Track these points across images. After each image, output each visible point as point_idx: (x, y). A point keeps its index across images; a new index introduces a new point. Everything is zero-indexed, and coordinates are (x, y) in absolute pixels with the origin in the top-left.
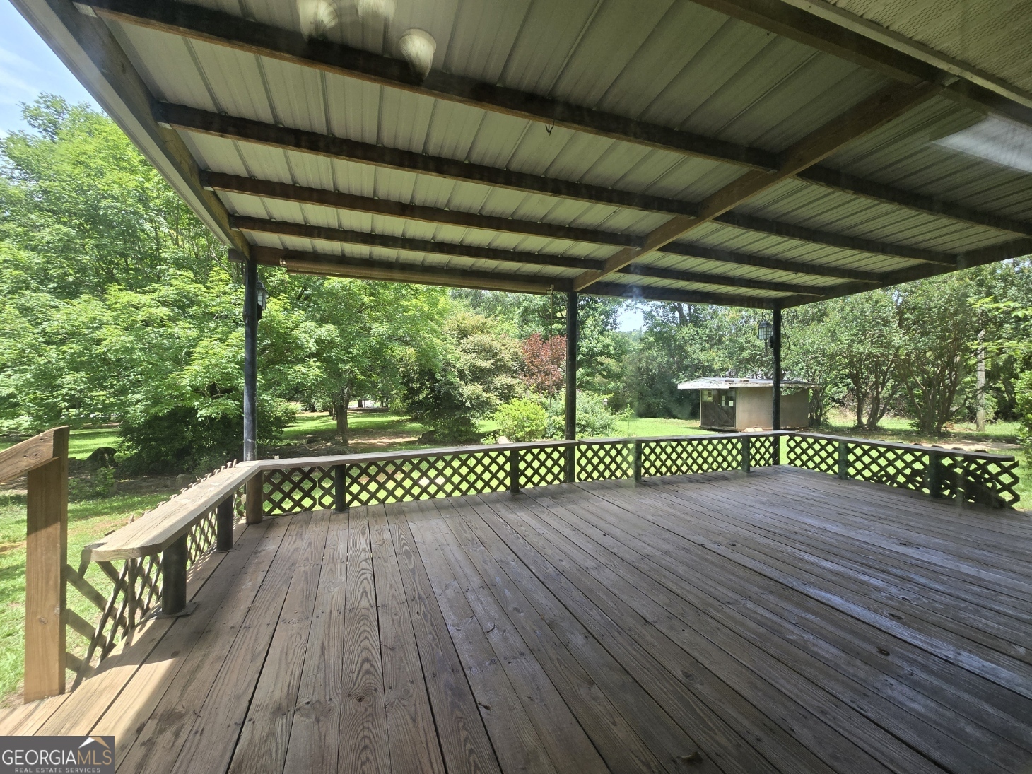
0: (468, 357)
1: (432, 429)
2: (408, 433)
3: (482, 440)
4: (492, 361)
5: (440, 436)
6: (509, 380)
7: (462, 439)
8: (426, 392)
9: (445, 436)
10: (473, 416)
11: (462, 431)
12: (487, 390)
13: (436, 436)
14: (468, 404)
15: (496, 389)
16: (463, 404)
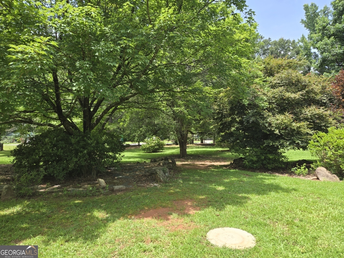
0: (276, 90)
1: (242, 156)
2: (224, 159)
3: (293, 169)
4: (301, 93)
5: (248, 162)
6: (321, 111)
7: (270, 166)
8: (236, 125)
9: (253, 162)
10: (283, 146)
11: (269, 159)
12: (297, 119)
13: (246, 162)
14: (277, 132)
15: (307, 119)
16: (272, 132)
